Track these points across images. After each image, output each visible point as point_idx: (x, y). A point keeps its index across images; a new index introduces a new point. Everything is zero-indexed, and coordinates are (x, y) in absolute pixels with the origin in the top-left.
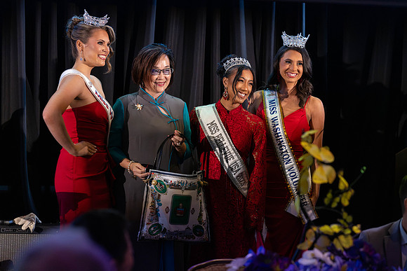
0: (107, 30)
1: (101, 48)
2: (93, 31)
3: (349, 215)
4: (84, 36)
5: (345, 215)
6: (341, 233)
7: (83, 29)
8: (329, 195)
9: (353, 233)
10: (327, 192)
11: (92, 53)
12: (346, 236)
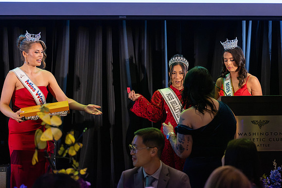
0: (41, 43)
1: (37, 55)
2: (31, 45)
4: (26, 48)
5: (74, 162)
6: (72, 174)
7: (25, 44)
8: (62, 148)
11: (32, 59)
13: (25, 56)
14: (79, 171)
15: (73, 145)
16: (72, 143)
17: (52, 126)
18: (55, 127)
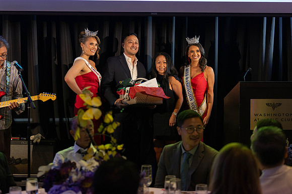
0: (96, 38)
1: (91, 47)
2: (88, 38)
3: (115, 138)
4: (84, 41)
5: (112, 138)
6: (110, 150)
8: (101, 127)
9: (117, 150)
10: (100, 125)
11: (87, 49)
12: (113, 151)
13: (82, 47)
14: (116, 147)
15: (111, 123)
17: (93, 107)
18: (96, 107)
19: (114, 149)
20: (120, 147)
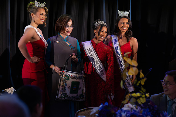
0: (45, 9)
1: (42, 17)
2: (39, 9)
4: (34, 11)
5: (142, 89)
7: (34, 8)
9: (146, 97)
11: (38, 19)
12: (143, 98)
13: (32, 17)
14: (145, 95)
15: (143, 78)
16: (143, 77)
17: (133, 66)
18: (135, 67)
19: (144, 96)
20: (147, 95)
